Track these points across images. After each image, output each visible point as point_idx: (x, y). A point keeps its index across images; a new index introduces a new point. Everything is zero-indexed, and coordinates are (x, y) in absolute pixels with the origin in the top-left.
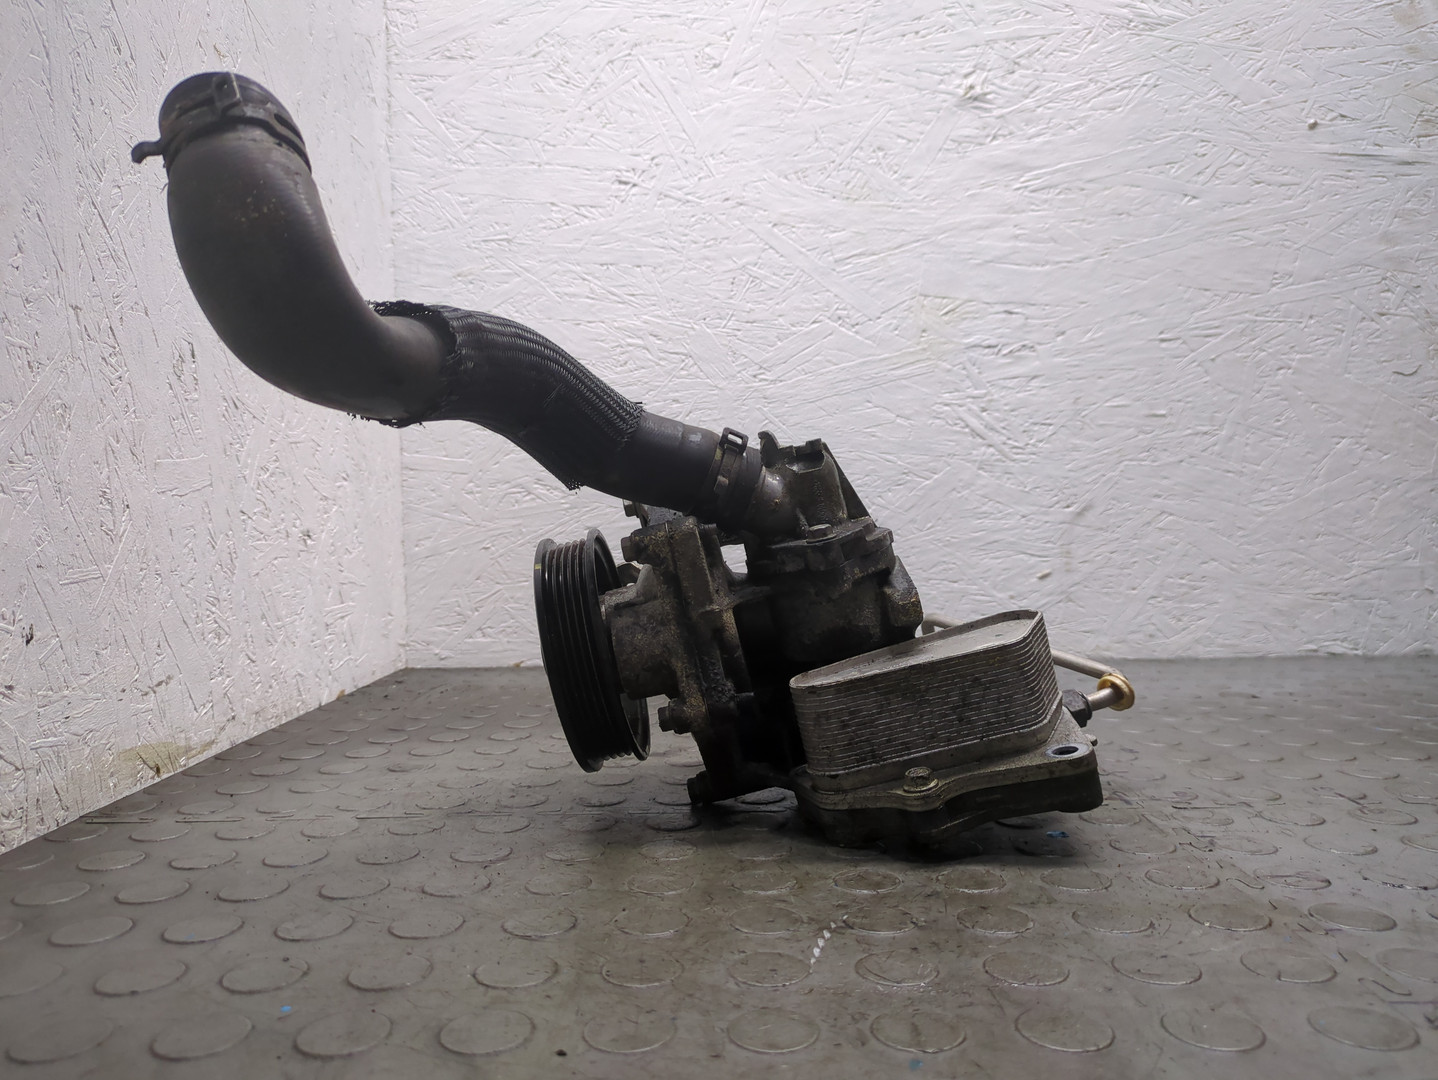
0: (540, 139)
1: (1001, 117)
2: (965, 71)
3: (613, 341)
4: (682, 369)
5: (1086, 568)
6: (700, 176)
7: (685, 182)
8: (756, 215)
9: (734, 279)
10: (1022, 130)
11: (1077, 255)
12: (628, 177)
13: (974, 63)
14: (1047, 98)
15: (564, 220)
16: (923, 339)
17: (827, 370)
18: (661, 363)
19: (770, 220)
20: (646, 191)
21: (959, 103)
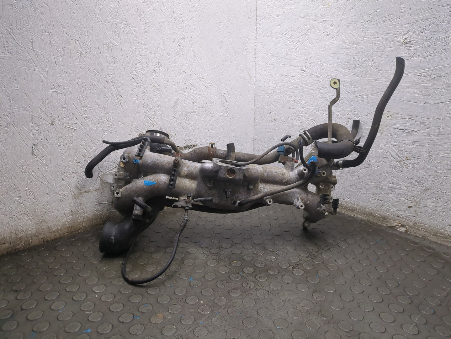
1: (416, 49)
3: (297, 114)
5: (425, 209)
6: (321, 69)
7: (317, 71)
10: (423, 54)
12: (304, 68)
15: (289, 80)
20: (308, 73)
21: (401, 45)
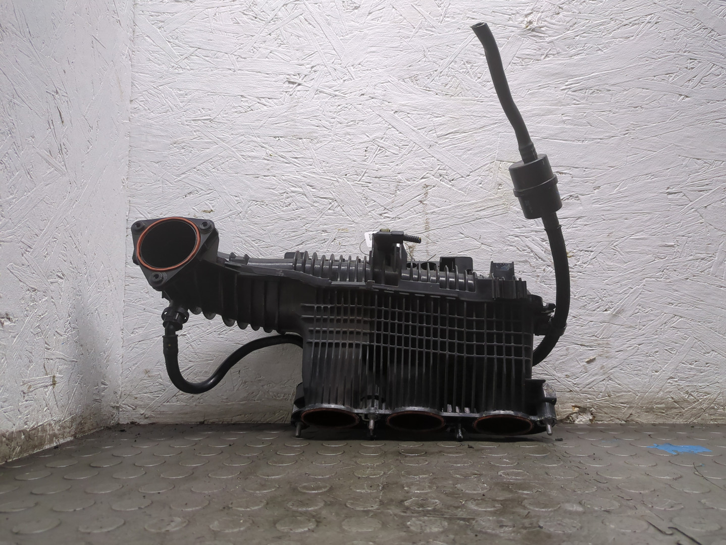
0: (236, 53)
1: (551, 42)
2: (526, 12)
3: (281, 189)
4: (329, 209)
5: (621, 356)
6: (344, 79)
7: (334, 83)
8: (383, 105)
9: (367, 148)
10: (567, 51)
11: (607, 134)
12: (295, 78)
13: (531, 7)
14: (582, 30)
15: (249, 107)
16: (499, 190)
17: (432, 211)
18: (316, 205)
19: (392, 108)
20: (307, 89)
21: (522, 33)
